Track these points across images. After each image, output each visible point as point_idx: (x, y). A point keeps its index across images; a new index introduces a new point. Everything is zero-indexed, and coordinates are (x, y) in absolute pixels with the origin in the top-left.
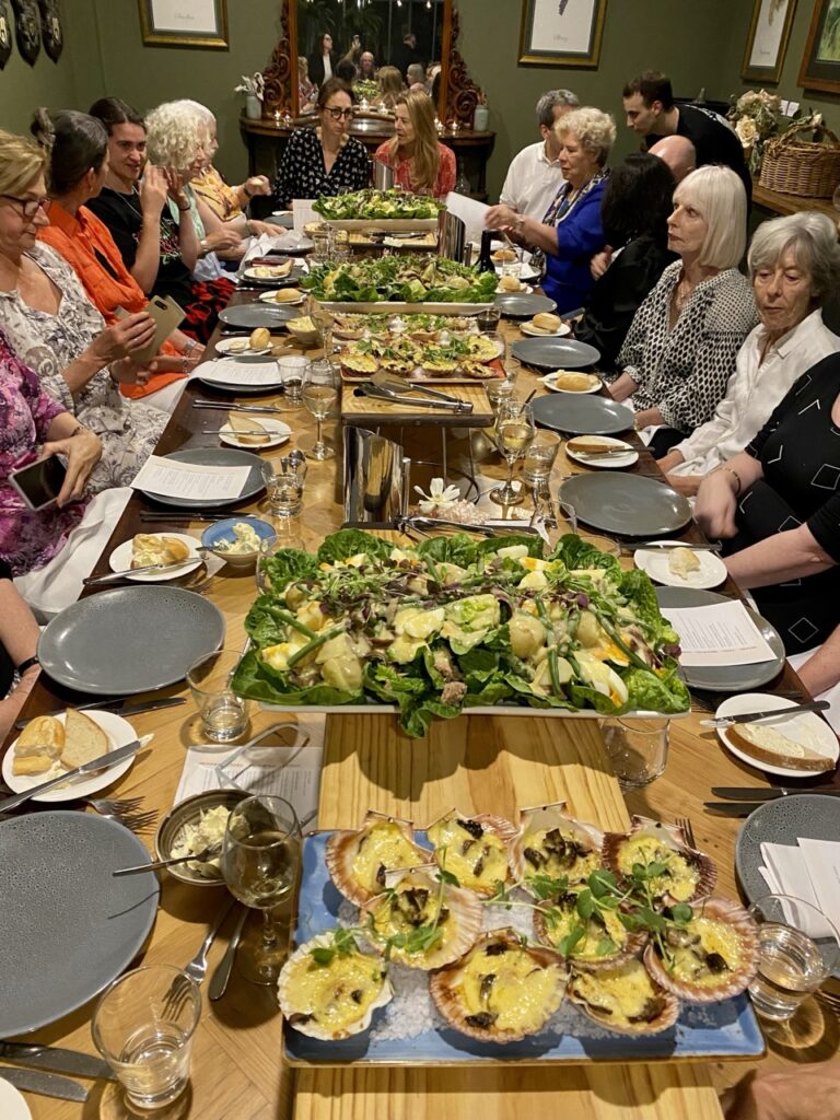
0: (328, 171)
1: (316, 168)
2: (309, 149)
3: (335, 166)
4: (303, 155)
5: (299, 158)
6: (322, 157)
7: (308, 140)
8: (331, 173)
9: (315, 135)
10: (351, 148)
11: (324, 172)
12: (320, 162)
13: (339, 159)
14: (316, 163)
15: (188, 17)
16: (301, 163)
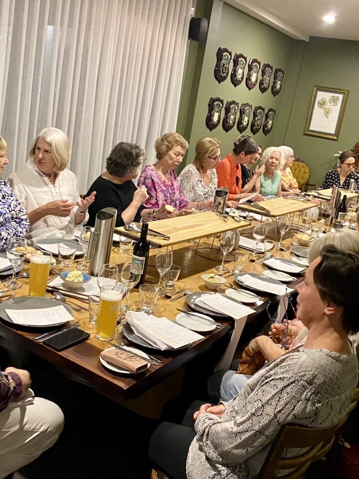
0: (342, 184)
1: (337, 184)
2: (334, 177)
3: (345, 182)
4: (331, 179)
5: (330, 180)
6: (339, 180)
7: (334, 174)
8: (343, 185)
9: (337, 172)
10: (352, 175)
11: (340, 185)
12: (338, 182)
13: (346, 180)
14: (336, 182)
15: (324, 127)
16: (331, 182)
